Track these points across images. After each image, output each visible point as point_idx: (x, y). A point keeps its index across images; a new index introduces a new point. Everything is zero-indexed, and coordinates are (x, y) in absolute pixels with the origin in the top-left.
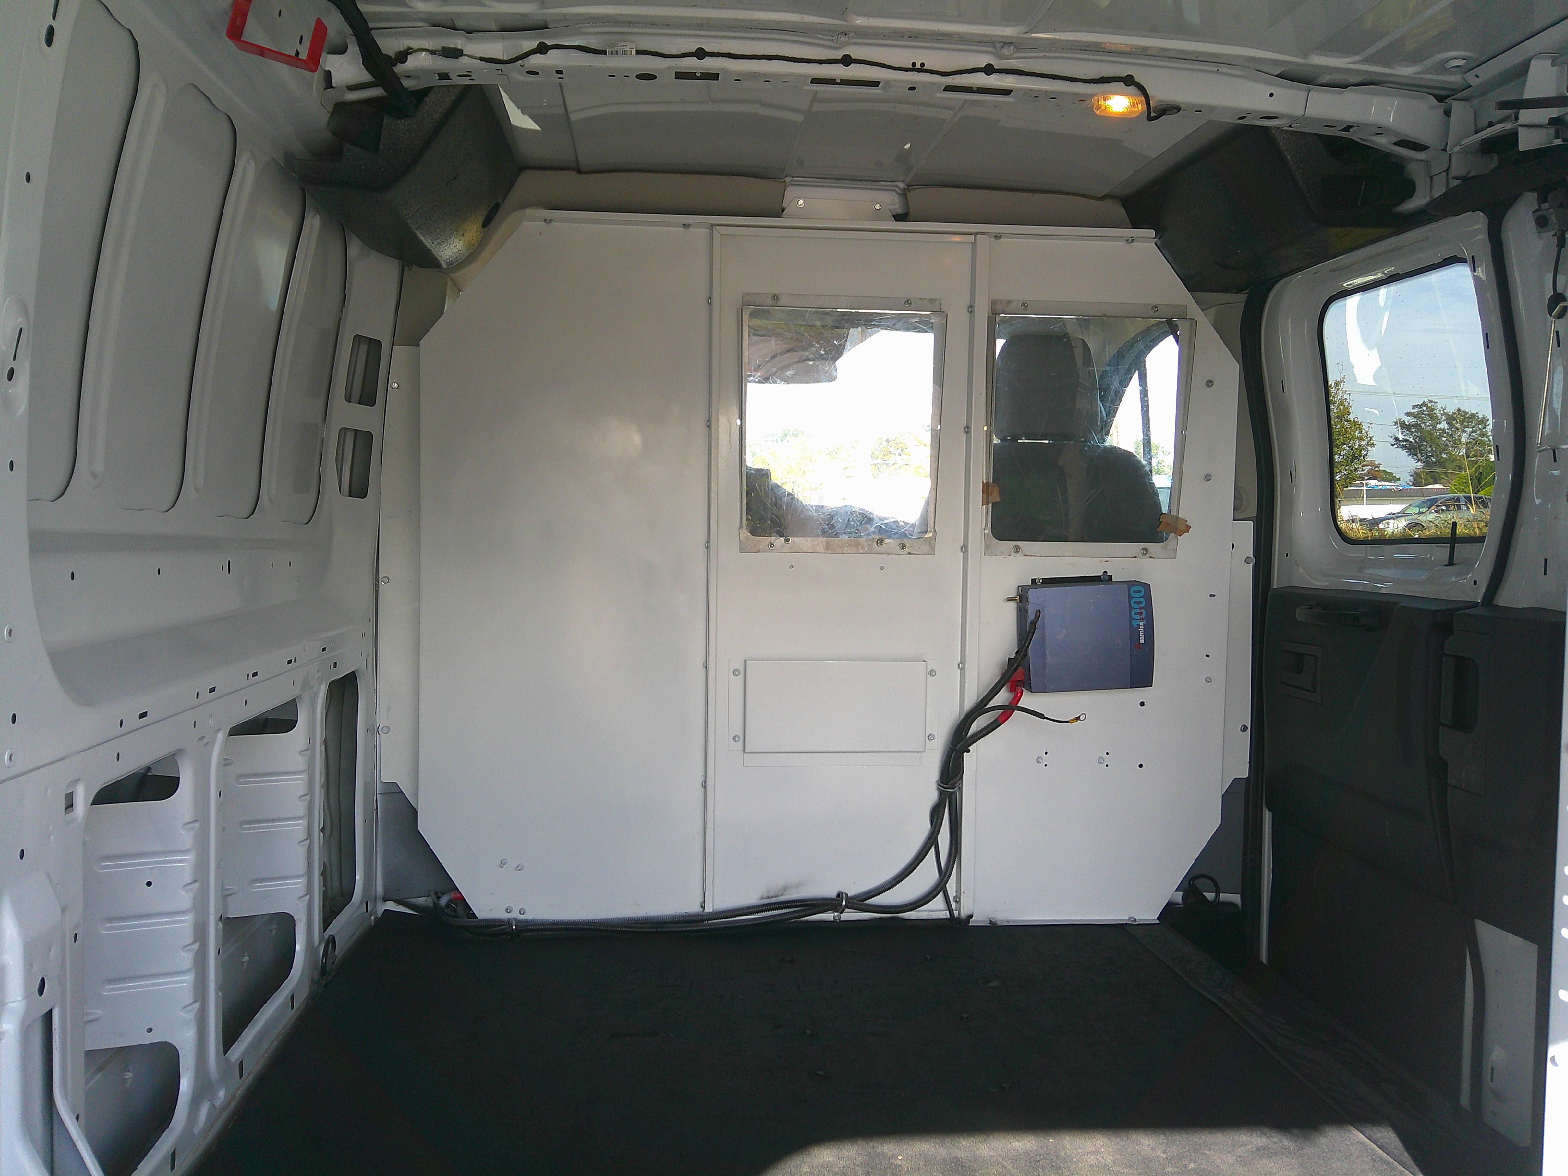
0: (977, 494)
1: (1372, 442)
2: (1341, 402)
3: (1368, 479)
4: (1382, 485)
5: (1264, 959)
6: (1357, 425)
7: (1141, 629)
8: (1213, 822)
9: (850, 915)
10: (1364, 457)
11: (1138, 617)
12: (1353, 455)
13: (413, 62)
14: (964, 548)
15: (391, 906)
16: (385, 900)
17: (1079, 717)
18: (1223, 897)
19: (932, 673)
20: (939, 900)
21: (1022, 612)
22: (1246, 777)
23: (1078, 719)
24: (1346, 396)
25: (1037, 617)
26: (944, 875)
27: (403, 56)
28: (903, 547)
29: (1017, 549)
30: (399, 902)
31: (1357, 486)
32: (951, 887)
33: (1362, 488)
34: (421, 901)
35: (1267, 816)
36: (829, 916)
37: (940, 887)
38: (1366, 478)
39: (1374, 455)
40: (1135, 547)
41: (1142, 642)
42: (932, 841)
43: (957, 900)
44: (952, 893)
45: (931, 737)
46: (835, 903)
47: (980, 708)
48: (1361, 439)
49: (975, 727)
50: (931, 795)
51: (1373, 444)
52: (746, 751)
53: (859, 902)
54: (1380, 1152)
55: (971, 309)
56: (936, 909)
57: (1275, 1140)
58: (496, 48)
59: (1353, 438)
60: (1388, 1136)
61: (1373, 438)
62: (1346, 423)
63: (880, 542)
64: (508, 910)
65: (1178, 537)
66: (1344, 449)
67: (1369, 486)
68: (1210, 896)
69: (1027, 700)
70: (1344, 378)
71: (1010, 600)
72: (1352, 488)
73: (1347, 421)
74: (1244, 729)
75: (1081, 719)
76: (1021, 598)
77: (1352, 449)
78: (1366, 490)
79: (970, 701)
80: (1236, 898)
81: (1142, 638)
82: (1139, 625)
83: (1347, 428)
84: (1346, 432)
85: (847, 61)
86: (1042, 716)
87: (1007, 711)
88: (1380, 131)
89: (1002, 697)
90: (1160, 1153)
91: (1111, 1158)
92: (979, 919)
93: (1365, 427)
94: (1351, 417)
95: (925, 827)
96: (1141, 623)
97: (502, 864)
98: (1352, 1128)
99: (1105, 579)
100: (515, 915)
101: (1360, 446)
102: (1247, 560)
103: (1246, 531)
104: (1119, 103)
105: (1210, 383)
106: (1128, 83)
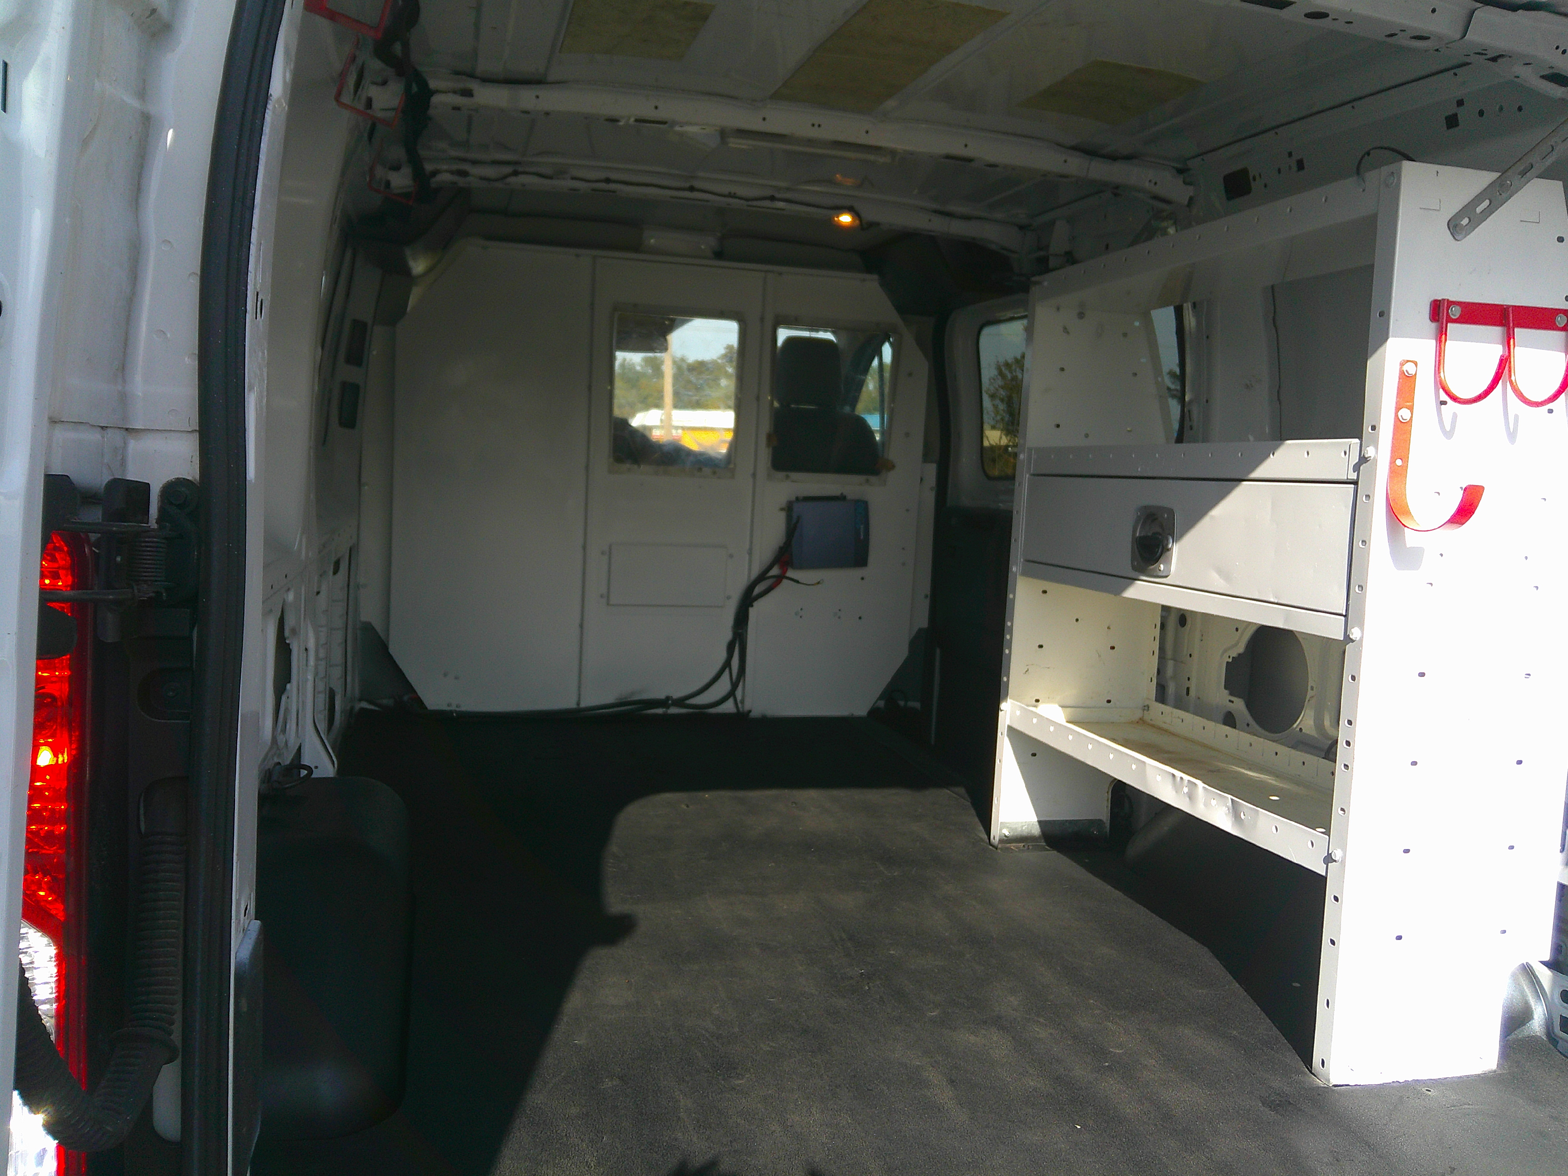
0: (763, 439)
5: (933, 742)
7: (862, 529)
8: (902, 653)
9: (673, 710)
11: (860, 523)
13: (440, 178)
14: (754, 475)
15: (364, 705)
16: (360, 700)
18: (911, 704)
19: (731, 556)
20: (731, 700)
21: (789, 518)
22: (926, 628)
23: (819, 583)
25: (798, 522)
26: (735, 686)
27: (434, 173)
28: (714, 473)
29: (787, 477)
30: (370, 702)
32: (739, 693)
34: (385, 702)
35: (938, 651)
36: (660, 711)
37: (732, 694)
40: (862, 478)
41: (861, 537)
42: (727, 664)
43: (742, 702)
44: (739, 698)
45: (729, 598)
46: (664, 703)
47: (762, 577)
49: (757, 590)
50: (728, 635)
52: (611, 603)
53: (680, 702)
54: (954, 795)
55: (762, 319)
56: (728, 707)
58: (490, 172)
60: (961, 790)
63: (700, 469)
64: (449, 705)
65: (888, 472)
68: (902, 703)
69: (790, 573)
71: (782, 509)
74: (926, 596)
75: (821, 583)
76: (789, 508)
79: (755, 573)
80: (917, 705)
81: (862, 535)
82: (860, 527)
85: (692, 189)
86: (797, 582)
87: (779, 579)
88: (991, 242)
89: (775, 571)
92: (756, 713)
95: (723, 655)
96: (862, 525)
97: (445, 675)
99: (842, 498)
100: (453, 708)
102: (932, 489)
103: (931, 470)
104: (846, 219)
105: (910, 375)
106: (850, 210)
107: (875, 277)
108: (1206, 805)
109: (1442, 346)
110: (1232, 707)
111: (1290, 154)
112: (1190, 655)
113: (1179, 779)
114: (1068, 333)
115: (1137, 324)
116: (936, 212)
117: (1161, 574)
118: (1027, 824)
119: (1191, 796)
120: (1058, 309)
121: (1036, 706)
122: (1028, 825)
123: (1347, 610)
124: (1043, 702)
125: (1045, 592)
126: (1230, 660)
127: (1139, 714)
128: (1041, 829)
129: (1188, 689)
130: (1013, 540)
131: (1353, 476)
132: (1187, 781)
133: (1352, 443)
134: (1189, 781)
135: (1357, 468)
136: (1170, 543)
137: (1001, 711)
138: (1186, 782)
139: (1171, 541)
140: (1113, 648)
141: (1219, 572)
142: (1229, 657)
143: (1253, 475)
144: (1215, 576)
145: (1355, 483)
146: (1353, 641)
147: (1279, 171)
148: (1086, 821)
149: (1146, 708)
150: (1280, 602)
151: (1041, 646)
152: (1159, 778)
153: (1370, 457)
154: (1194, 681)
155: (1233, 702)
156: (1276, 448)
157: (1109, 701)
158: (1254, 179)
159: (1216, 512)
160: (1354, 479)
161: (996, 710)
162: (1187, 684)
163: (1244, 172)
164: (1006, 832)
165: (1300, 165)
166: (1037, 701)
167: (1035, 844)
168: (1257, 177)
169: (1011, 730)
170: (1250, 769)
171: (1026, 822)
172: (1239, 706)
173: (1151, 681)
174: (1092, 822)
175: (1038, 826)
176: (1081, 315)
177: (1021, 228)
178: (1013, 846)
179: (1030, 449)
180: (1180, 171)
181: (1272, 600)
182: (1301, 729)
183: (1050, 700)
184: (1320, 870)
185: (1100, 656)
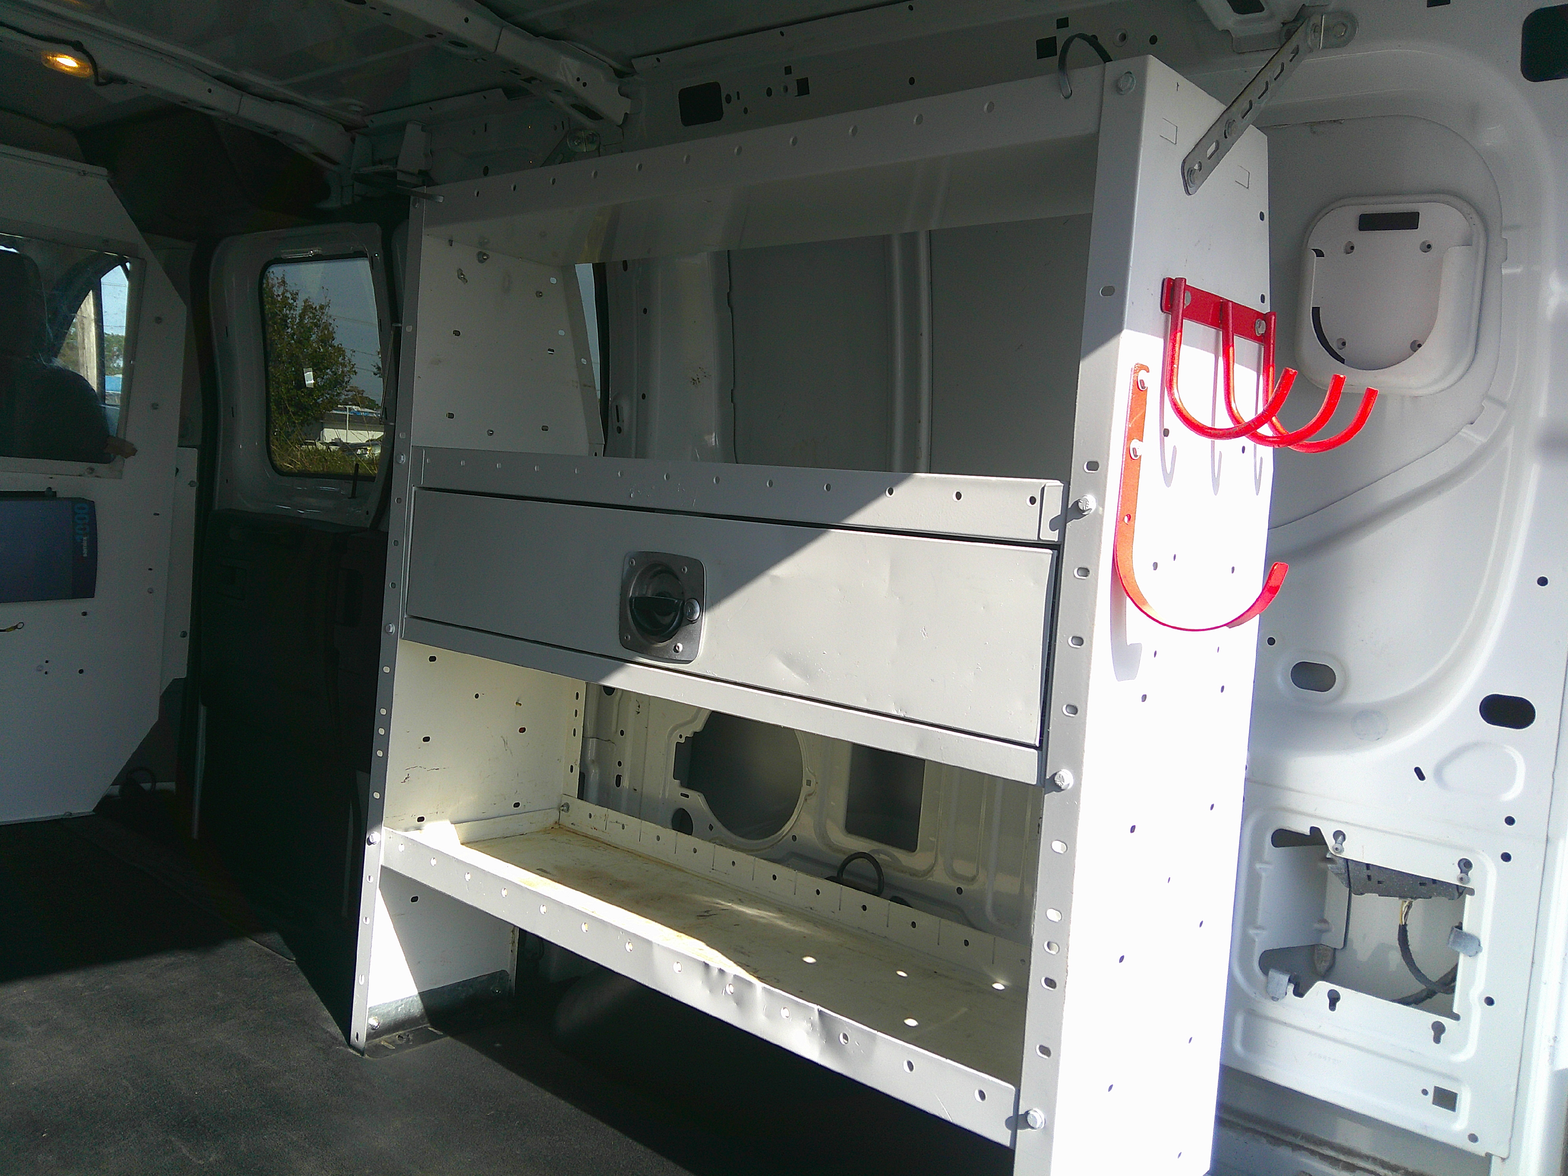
1: (353, 369)
2: (325, 326)
3: (351, 405)
4: (365, 412)
5: (195, 835)
6: (340, 351)
7: (85, 544)
10: (346, 384)
11: (81, 532)
12: (336, 379)
17: (17, 625)
18: (160, 785)
22: (184, 677)
23: (16, 627)
24: (331, 321)
31: (341, 410)
33: (345, 413)
35: (203, 710)
38: (350, 403)
39: (355, 381)
40: (81, 467)
41: (85, 555)
48: (344, 365)
51: (356, 373)
54: (266, 949)
57: (181, 957)
59: (337, 363)
60: (275, 938)
61: (355, 366)
62: (330, 348)
65: (125, 459)
66: (327, 374)
67: (352, 411)
68: (147, 786)
70: (329, 303)
72: (335, 412)
73: (331, 346)
74: (184, 635)
75: (19, 627)
77: (335, 374)
78: (349, 415)
80: (171, 786)
81: (85, 551)
82: (82, 540)
83: (331, 353)
84: (330, 357)
88: (302, 142)
90: (79, 984)
91: (33, 996)
93: (348, 354)
94: (336, 343)
96: (85, 538)
98: (247, 938)
99: (49, 495)
101: (343, 372)
102: (191, 484)
103: (192, 455)
104: (68, 62)
105: (159, 320)
106: (76, 48)
107: (104, 171)
108: (768, 1016)
109: (1177, 349)
110: (684, 803)
111: (788, 70)
112: (622, 733)
113: (715, 972)
114: (465, 280)
115: (553, 280)
116: (221, 79)
117: (678, 657)
118: (404, 1002)
119: (740, 1000)
120: (451, 243)
121: (418, 828)
122: (406, 1004)
123: (1041, 741)
124: (429, 820)
125: (433, 659)
126: (683, 741)
127: (554, 816)
128: (423, 1004)
129: (619, 778)
130: (388, 585)
131: (1053, 536)
132: (732, 976)
133: (1047, 485)
134: (735, 976)
135: (1060, 524)
136: (697, 612)
137: (370, 843)
138: (730, 979)
139: (698, 608)
140: (522, 730)
141: (790, 661)
142: (681, 737)
143: (856, 520)
144: (782, 667)
145: (1057, 548)
146: (1059, 789)
147: (769, 92)
148: (485, 978)
149: (565, 807)
150: (908, 716)
151: (426, 739)
152: (677, 967)
153: (1090, 509)
154: (627, 764)
155: (687, 796)
156: (899, 481)
157: (517, 805)
158: (729, 99)
159: (784, 570)
160: (1054, 541)
161: (360, 843)
162: (618, 771)
163: (713, 89)
164: (374, 1022)
165: (803, 87)
166: (421, 819)
167: (415, 1028)
168: (734, 97)
169: (386, 872)
170: (741, 902)
171: (402, 1000)
172: (696, 802)
173: (572, 771)
174: (492, 977)
175: (420, 1002)
176: (482, 257)
177: (349, 128)
178: (383, 1041)
179: (418, 449)
180: (619, 74)
181: (895, 713)
182: (794, 838)
183: (438, 815)
184: (1002, 1136)
185: (506, 743)
